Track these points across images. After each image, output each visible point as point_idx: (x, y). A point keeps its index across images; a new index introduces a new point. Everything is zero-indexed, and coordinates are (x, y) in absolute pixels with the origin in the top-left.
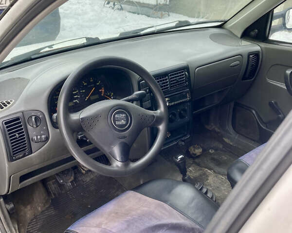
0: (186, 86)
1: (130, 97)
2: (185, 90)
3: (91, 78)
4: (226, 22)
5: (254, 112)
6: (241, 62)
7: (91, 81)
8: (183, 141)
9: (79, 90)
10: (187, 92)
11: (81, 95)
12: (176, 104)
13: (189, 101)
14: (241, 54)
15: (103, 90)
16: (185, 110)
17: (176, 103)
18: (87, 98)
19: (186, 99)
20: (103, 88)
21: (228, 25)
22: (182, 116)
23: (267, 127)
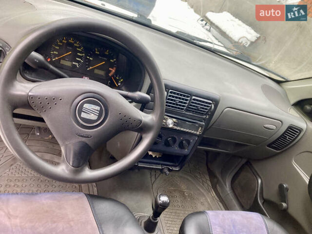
0: (204, 119)
1: (130, 94)
2: (201, 123)
3: (108, 51)
4: (287, 81)
5: (260, 181)
6: (278, 129)
7: (106, 53)
8: (169, 170)
9: (86, 55)
10: (200, 126)
11: (85, 62)
12: (182, 131)
13: (198, 136)
14: (282, 120)
15: (114, 71)
16: (189, 142)
17: (182, 129)
18: (91, 68)
19: (195, 132)
20: (115, 68)
21: (287, 86)
22: (181, 146)
23: (263, 204)
